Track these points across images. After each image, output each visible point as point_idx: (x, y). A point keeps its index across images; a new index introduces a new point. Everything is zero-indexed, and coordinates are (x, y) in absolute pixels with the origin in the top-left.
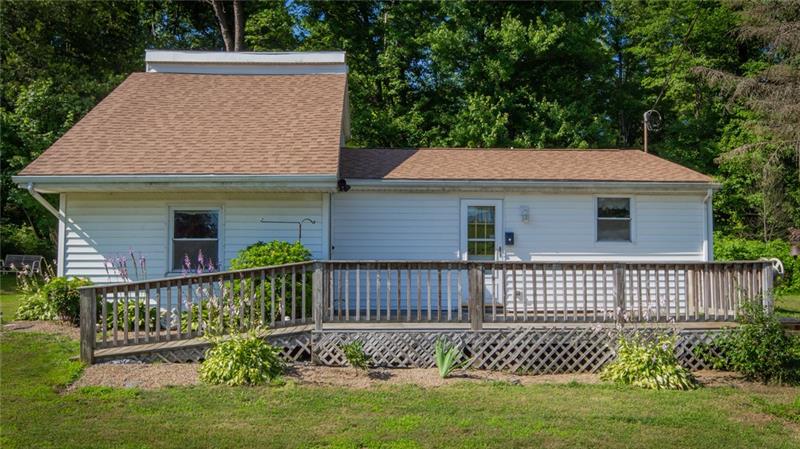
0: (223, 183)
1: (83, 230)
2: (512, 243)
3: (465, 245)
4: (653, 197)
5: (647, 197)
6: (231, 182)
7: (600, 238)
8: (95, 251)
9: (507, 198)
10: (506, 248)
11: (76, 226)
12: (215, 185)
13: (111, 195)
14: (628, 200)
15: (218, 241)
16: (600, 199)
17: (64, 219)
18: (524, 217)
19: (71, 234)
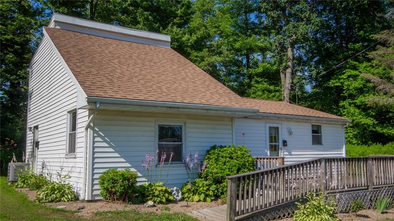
0: (207, 110)
1: (105, 136)
2: (286, 145)
3: (268, 147)
4: (330, 125)
5: (327, 125)
6: (211, 110)
7: (313, 144)
8: (113, 151)
9: (283, 123)
10: (283, 147)
11: (100, 133)
12: (203, 111)
13: (123, 113)
14: (321, 126)
15: (182, 144)
16: (312, 125)
17: (93, 129)
18: (290, 133)
19: (97, 139)
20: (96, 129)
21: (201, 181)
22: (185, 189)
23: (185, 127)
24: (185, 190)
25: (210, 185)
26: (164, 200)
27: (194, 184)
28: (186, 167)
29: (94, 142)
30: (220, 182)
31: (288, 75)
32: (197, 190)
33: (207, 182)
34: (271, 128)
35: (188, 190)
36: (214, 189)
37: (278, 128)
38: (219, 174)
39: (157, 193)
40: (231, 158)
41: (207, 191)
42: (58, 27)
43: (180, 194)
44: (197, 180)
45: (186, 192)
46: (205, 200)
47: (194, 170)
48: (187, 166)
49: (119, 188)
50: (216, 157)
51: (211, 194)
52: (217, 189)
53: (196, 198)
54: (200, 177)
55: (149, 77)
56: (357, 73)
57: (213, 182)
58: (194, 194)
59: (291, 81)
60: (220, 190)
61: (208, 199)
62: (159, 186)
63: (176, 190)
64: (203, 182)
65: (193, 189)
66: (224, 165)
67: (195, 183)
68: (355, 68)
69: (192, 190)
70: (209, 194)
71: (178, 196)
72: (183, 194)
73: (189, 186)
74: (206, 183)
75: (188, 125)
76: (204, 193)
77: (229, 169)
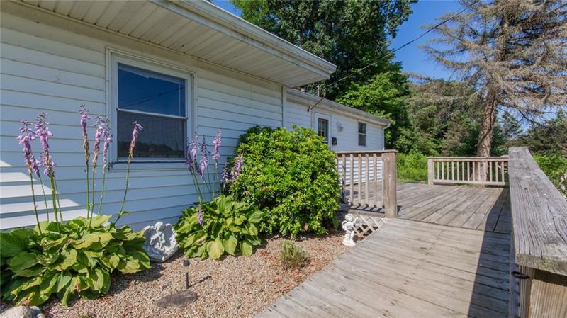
2: (336, 144)
4: (372, 125)
7: (359, 145)
9: (332, 115)
10: (332, 147)
14: (365, 125)
15: (186, 120)
16: (359, 122)
18: (340, 129)
21: (228, 201)
22: (186, 224)
23: (192, 83)
24: (187, 226)
25: (248, 212)
28: (190, 169)
30: (272, 204)
32: (219, 226)
33: (243, 204)
34: (319, 120)
35: (194, 226)
36: (258, 221)
37: (327, 121)
38: (271, 187)
39: (71, 259)
41: (242, 226)
43: (173, 238)
45: (190, 232)
46: (238, 252)
47: (211, 176)
50: (262, 149)
51: (252, 234)
52: (266, 220)
53: (216, 247)
54: (226, 193)
56: (358, 93)
57: (256, 203)
60: (272, 222)
61: (246, 247)
64: (233, 203)
65: (209, 224)
66: (282, 165)
67: (214, 206)
68: (356, 89)
69: (205, 227)
70: (248, 236)
71: (168, 243)
72: (181, 237)
74: (238, 205)
75: (198, 81)
76: (236, 233)
77: (293, 174)
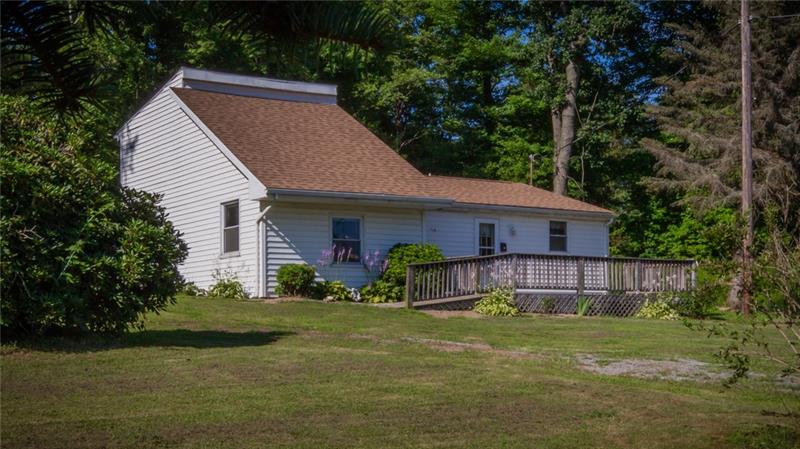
1: (279, 230)
2: (505, 250)
3: (478, 251)
4: (582, 222)
5: (577, 222)
7: (551, 250)
9: (501, 218)
11: (275, 227)
14: (565, 223)
15: (360, 241)
16: (551, 222)
17: (265, 221)
18: (513, 233)
19: (270, 233)
20: (269, 222)
21: (382, 283)
23: (363, 221)
24: (364, 292)
25: (392, 287)
26: (343, 297)
27: (374, 285)
28: (364, 267)
29: (267, 237)
31: (567, 122)
32: (378, 292)
33: (389, 284)
34: (482, 225)
35: (367, 291)
36: (396, 292)
37: (493, 225)
39: (336, 290)
40: (417, 256)
41: (388, 293)
42: (188, 87)
43: (359, 295)
44: (378, 282)
45: (366, 294)
46: (386, 301)
47: (374, 270)
48: (366, 267)
49: (299, 282)
50: (400, 256)
51: (393, 296)
53: (377, 299)
54: (381, 279)
55: (318, 160)
57: (396, 283)
58: (375, 296)
59: (572, 135)
61: (390, 300)
62: (336, 284)
63: (355, 292)
64: (384, 284)
65: (373, 290)
67: (376, 284)
69: (372, 292)
70: (391, 296)
71: (356, 298)
72: (362, 295)
73: (369, 288)
74: (387, 284)
75: (366, 219)
76: (386, 294)
